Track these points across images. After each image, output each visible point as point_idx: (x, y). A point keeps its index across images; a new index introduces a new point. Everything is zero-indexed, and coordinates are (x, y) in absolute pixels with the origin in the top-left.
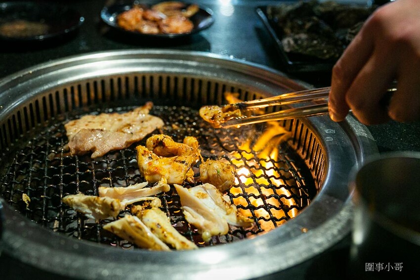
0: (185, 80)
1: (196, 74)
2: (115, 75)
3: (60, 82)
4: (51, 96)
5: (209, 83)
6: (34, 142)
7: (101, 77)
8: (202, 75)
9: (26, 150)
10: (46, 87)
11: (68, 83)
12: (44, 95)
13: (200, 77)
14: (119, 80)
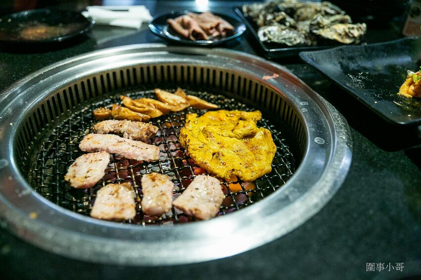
0: (182, 68)
1: (190, 63)
2: (124, 68)
3: (77, 76)
4: (70, 88)
5: (202, 69)
6: (58, 130)
7: (112, 70)
8: (196, 63)
9: (52, 137)
10: (65, 81)
11: (84, 77)
12: (64, 89)
13: (195, 65)
14: (128, 71)
